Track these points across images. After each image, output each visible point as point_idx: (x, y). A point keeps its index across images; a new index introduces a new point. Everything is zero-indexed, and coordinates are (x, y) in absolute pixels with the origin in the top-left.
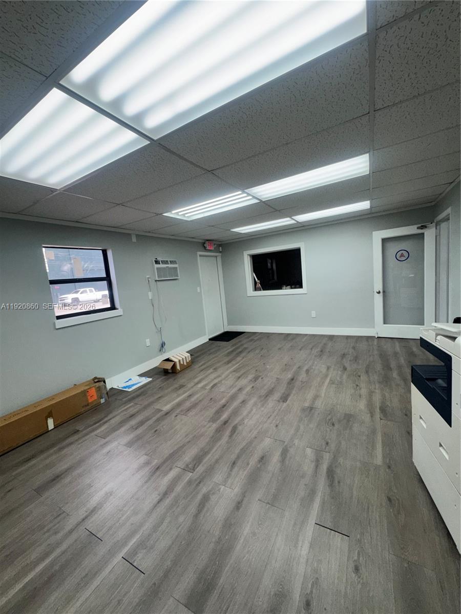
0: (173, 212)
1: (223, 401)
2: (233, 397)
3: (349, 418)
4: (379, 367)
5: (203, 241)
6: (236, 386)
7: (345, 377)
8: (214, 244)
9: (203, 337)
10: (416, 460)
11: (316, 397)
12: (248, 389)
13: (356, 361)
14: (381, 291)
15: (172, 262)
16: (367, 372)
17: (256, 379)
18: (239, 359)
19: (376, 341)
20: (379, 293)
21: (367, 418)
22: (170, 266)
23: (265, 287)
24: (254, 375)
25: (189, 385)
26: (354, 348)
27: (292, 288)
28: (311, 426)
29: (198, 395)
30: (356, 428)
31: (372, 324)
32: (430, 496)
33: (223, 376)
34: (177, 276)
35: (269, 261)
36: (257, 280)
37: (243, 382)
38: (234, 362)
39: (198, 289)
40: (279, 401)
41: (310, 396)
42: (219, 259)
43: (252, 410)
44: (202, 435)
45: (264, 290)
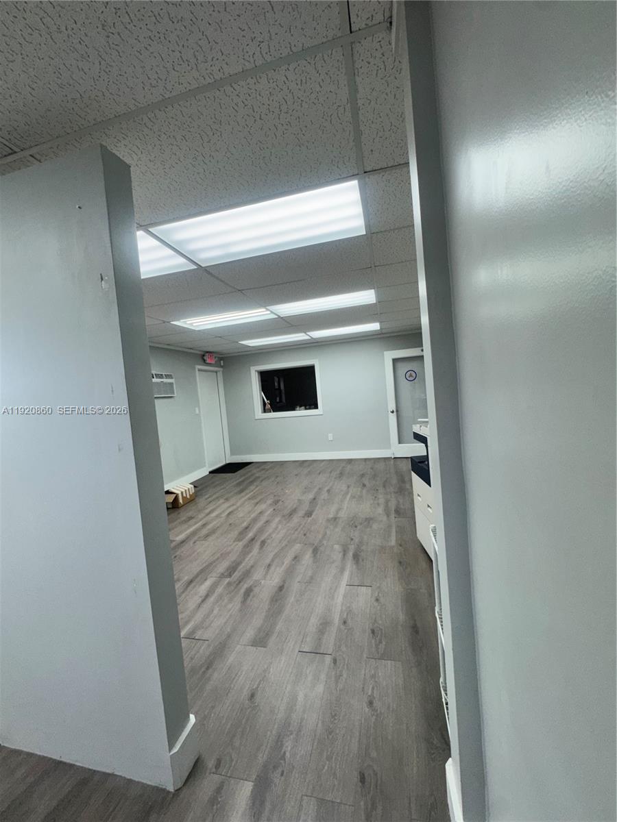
0: (182, 321)
1: (245, 524)
2: (255, 520)
3: (369, 521)
4: (394, 481)
5: (203, 353)
6: (254, 512)
7: (364, 491)
8: (215, 357)
9: (203, 469)
10: (418, 535)
11: (339, 510)
12: (270, 511)
13: (374, 478)
14: (395, 411)
15: (168, 376)
16: (384, 486)
17: (276, 502)
18: (252, 487)
19: (392, 462)
20: (393, 412)
21: (385, 518)
22: (165, 380)
23: (276, 408)
24: (272, 500)
25: (200, 517)
26: (372, 468)
27: (306, 409)
28: (337, 530)
29: (215, 522)
30: (375, 526)
31: (388, 446)
32: (427, 553)
33: (238, 504)
34: (173, 393)
35: (276, 379)
36: (266, 400)
37: (263, 507)
38: (247, 491)
39: (197, 409)
40: (303, 517)
41: (333, 509)
42: (220, 374)
43: (277, 527)
44: (229, 553)
45: (274, 411)
